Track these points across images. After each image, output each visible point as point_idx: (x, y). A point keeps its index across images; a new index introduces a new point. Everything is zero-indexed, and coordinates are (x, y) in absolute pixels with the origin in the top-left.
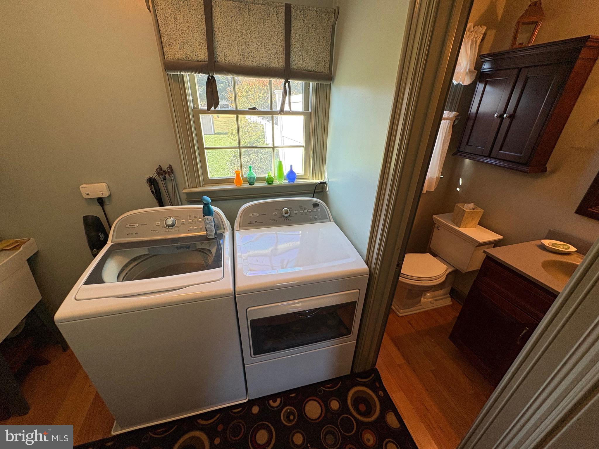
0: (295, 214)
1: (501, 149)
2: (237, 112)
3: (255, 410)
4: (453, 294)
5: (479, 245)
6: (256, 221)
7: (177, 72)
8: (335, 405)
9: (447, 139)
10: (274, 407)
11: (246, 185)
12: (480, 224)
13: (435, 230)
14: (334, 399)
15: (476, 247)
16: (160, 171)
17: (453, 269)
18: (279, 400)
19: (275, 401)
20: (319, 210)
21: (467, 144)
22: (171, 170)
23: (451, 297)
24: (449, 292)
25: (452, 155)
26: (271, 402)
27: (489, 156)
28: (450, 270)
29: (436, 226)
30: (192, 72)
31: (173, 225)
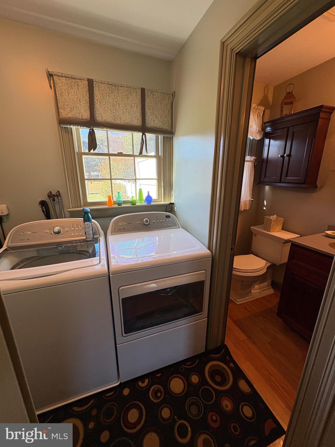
0: (153, 222)
1: (287, 176)
2: (109, 155)
3: (126, 392)
4: (274, 285)
5: (285, 242)
6: (124, 229)
7: (68, 126)
8: (195, 379)
9: (252, 174)
10: (143, 388)
11: (117, 206)
12: (282, 229)
13: (254, 237)
14: (193, 375)
15: (284, 243)
16: (50, 195)
17: (271, 263)
18: (147, 381)
19: (143, 382)
20: (171, 220)
21: (265, 176)
22: (58, 195)
23: (273, 288)
24: (271, 284)
25: (257, 184)
26: (140, 383)
27: (280, 182)
28: (269, 264)
29: (254, 234)
30: (78, 126)
31: (59, 233)
